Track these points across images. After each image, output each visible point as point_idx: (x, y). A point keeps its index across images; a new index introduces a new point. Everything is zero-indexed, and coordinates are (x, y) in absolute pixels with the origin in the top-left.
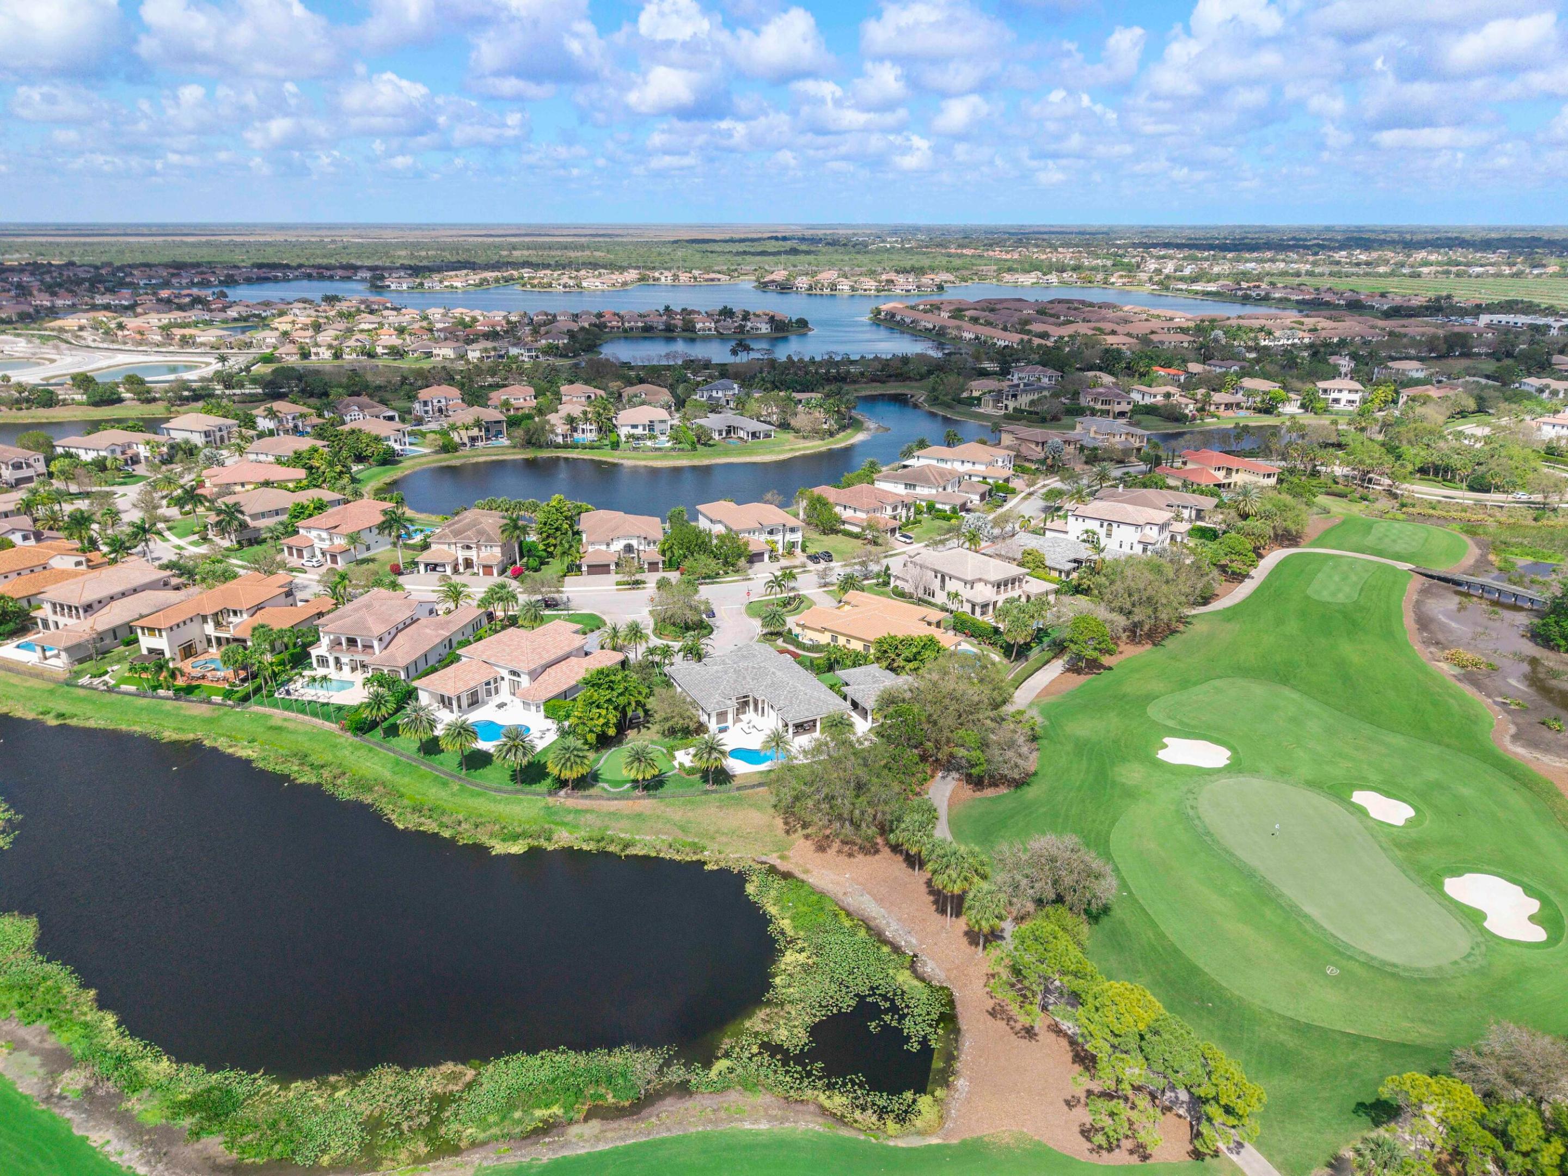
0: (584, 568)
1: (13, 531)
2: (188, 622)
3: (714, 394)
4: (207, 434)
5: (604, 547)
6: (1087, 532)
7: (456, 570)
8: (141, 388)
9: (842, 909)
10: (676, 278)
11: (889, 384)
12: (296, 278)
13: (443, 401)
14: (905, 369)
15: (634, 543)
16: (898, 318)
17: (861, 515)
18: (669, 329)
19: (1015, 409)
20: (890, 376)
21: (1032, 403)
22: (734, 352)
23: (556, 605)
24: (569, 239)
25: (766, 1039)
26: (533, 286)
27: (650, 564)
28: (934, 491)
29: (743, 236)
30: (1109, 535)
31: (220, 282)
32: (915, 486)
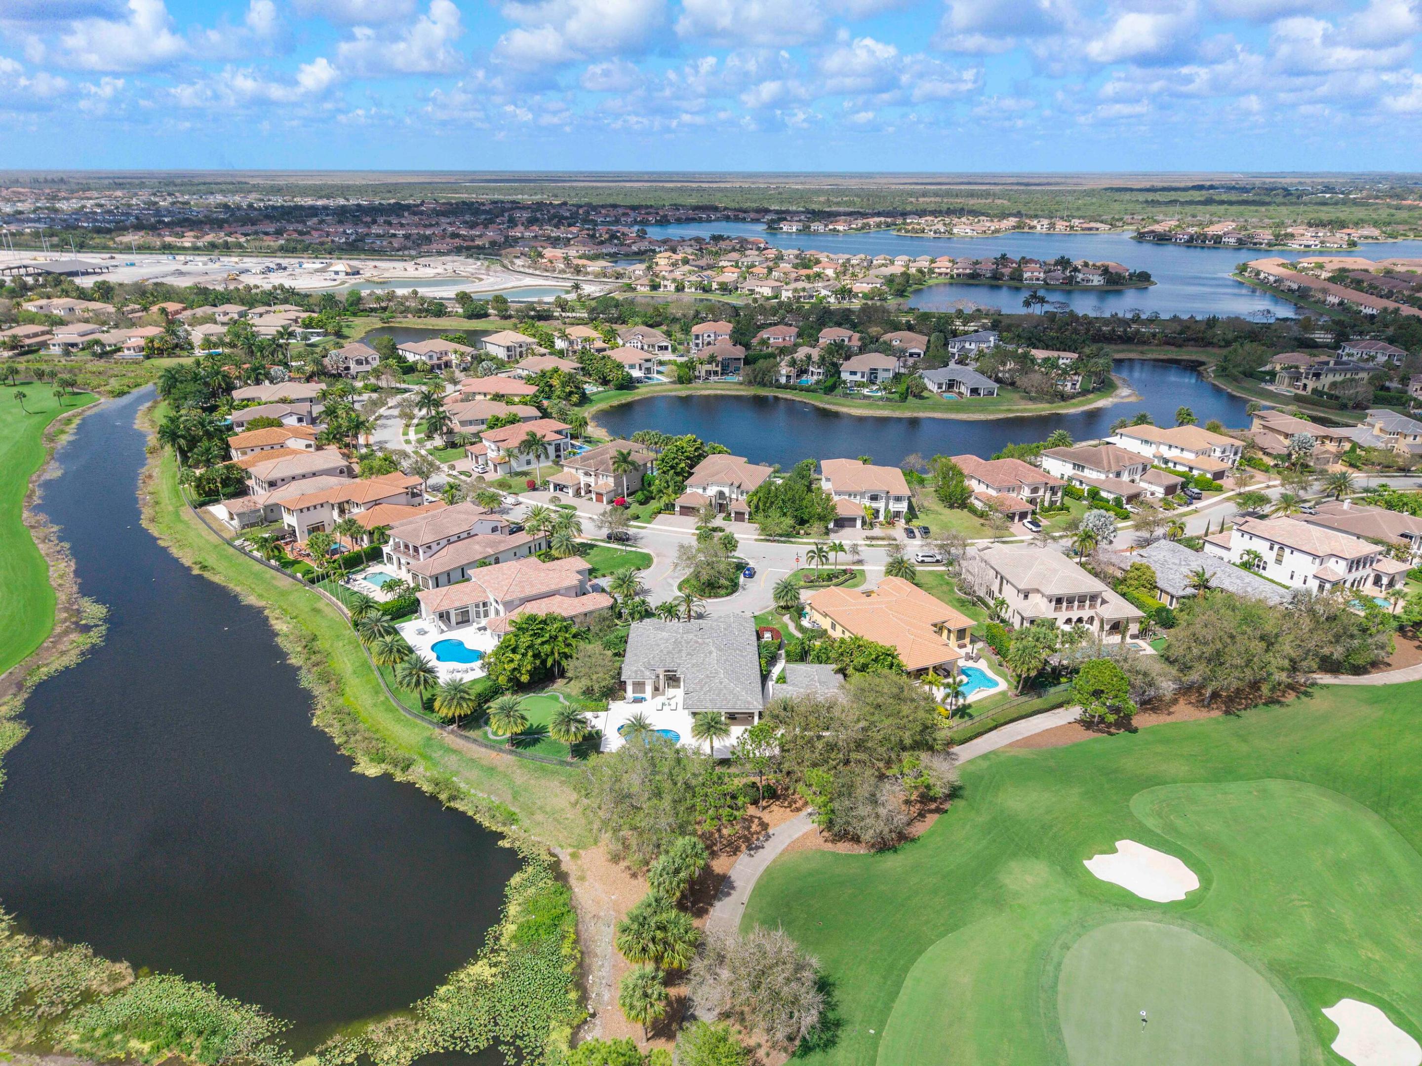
0: (677, 509)
1: (291, 414)
2: (319, 507)
3: (967, 345)
4: (509, 349)
5: (700, 491)
6: (1248, 552)
7: (577, 493)
8: (502, 306)
9: (577, 933)
10: (1052, 226)
11: (1184, 349)
12: (717, 220)
13: (712, 336)
14: (1209, 333)
15: (726, 491)
16: (1262, 276)
17: (992, 492)
18: (996, 276)
19: (1315, 391)
20: (1189, 340)
21: (1334, 385)
22: (1027, 304)
23: (628, 539)
24: (984, 187)
25: (370, 1052)
26: (907, 231)
27: (736, 513)
28: (1103, 477)
29: (1165, 185)
30: (1279, 561)
31: (656, 221)
32: (1083, 467)
